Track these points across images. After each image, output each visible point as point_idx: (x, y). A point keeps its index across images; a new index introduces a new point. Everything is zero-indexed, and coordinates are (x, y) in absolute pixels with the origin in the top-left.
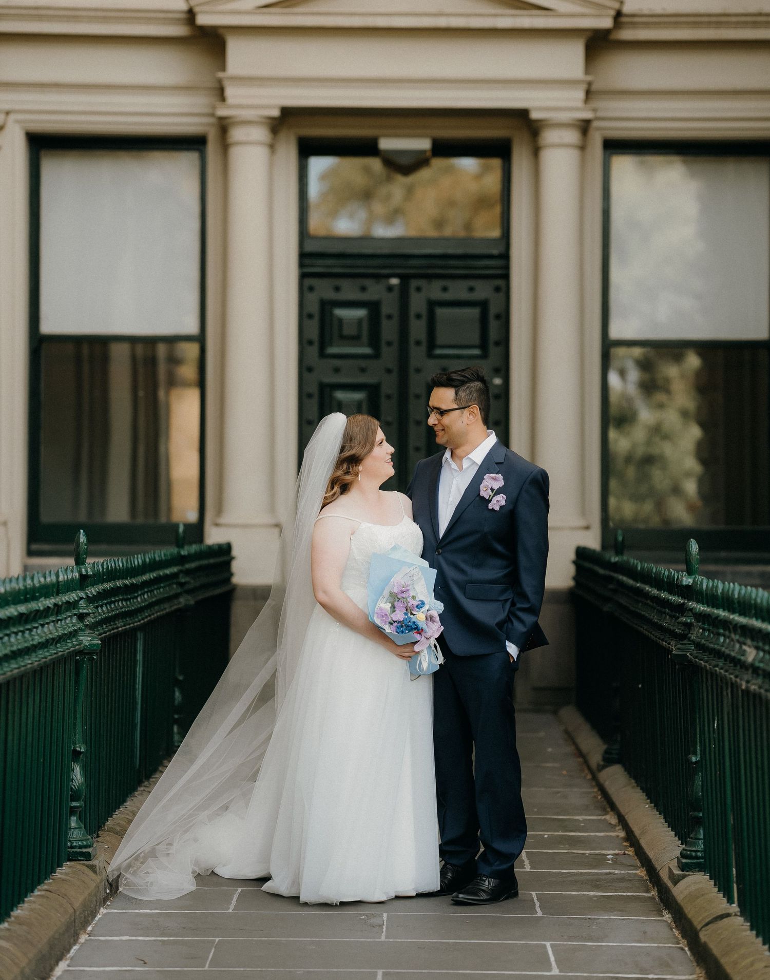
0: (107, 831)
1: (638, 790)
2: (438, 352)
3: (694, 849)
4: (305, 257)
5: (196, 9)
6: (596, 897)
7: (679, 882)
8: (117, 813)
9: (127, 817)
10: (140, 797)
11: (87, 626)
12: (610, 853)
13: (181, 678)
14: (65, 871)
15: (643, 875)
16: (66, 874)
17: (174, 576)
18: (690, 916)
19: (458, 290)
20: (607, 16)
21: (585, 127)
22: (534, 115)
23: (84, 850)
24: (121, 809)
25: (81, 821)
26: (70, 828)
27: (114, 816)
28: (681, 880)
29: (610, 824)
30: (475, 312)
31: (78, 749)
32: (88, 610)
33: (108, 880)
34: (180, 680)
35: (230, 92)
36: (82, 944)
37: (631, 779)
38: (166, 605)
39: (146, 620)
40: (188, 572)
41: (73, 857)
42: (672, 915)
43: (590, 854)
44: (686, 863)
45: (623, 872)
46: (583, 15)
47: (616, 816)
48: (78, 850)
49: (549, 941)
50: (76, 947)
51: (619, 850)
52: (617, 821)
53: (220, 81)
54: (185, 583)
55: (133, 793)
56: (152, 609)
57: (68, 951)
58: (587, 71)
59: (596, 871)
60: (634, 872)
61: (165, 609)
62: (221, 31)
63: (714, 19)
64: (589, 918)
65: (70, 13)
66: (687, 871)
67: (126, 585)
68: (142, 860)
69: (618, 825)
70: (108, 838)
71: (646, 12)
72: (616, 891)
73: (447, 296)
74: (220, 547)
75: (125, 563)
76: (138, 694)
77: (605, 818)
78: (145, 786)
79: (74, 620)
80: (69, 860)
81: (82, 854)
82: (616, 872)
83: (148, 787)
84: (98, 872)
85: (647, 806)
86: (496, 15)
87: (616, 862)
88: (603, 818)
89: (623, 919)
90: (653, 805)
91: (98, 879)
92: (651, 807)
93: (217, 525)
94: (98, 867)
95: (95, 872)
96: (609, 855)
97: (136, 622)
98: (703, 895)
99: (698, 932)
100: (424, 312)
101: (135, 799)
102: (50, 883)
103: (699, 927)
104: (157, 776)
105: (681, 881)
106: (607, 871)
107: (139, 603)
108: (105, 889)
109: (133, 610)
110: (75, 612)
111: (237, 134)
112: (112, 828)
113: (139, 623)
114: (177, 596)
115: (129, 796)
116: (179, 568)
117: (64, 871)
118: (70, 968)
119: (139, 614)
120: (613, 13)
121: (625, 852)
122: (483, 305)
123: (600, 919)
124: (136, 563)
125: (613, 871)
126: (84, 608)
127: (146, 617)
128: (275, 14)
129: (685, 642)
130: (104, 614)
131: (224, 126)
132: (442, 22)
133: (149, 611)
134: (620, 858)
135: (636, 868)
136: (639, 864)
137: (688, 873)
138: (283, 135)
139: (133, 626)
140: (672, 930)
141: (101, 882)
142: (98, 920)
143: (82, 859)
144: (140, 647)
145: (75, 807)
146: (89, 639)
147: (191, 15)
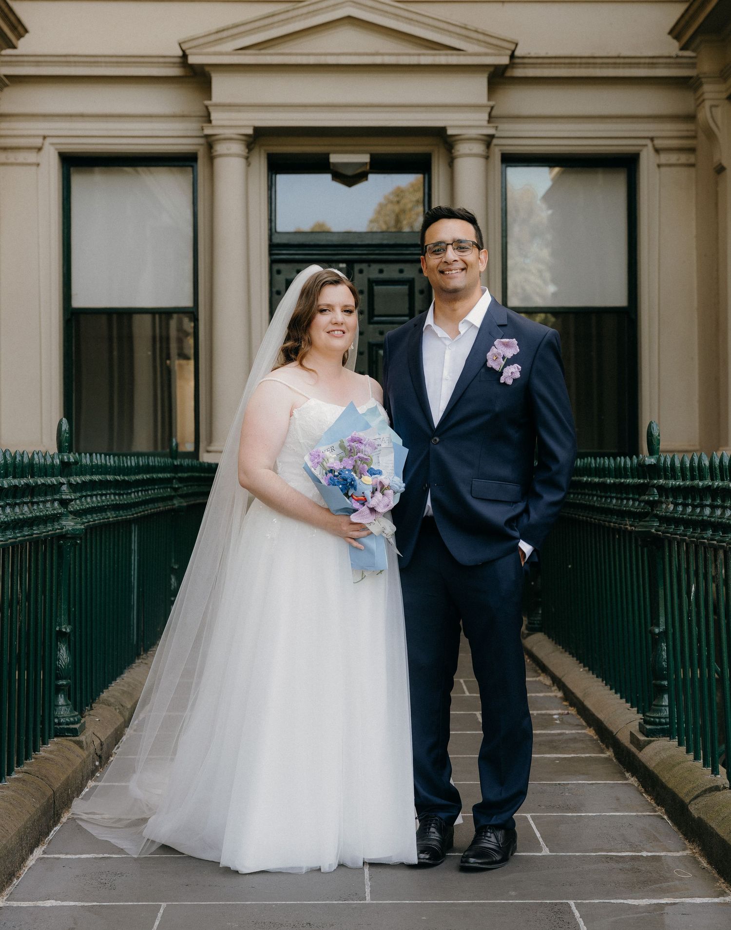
0: (102, 703)
1: (567, 654)
2: (376, 319)
3: (657, 715)
4: (273, 247)
5: (188, 52)
6: (558, 759)
7: (644, 747)
8: (113, 685)
9: (122, 688)
10: (137, 669)
11: (71, 512)
12: (555, 713)
13: (176, 567)
14: (50, 749)
15: (592, 735)
16: (51, 752)
17: (169, 481)
18: (670, 785)
19: (391, 271)
20: (506, 55)
21: (488, 141)
22: (450, 132)
23: (72, 726)
24: (118, 681)
25: (69, 699)
26: (58, 706)
27: (110, 688)
28: (647, 745)
29: (545, 684)
30: (405, 288)
31: (64, 630)
32: (71, 497)
33: (96, 754)
34: (175, 569)
35: (214, 116)
36: (64, 823)
37: (556, 645)
38: (161, 504)
39: (139, 514)
40: (181, 480)
41: (60, 733)
42: (637, 778)
43: (538, 714)
44: (650, 729)
45: (574, 732)
46: (486, 54)
47: (549, 678)
48: (66, 727)
49: (529, 813)
50: (57, 828)
51: (562, 710)
52: (551, 682)
53: (207, 107)
54: (179, 488)
55: (130, 665)
56: (146, 506)
57: (48, 834)
58: (490, 98)
59: (549, 732)
60: (583, 731)
61: (159, 507)
62: (207, 69)
63: (584, 61)
64: (559, 784)
65: (92, 59)
66: (652, 737)
67: (117, 481)
68: (135, 728)
69: (552, 685)
70: (100, 711)
71: (533, 55)
72: (574, 752)
73: (384, 276)
74: (210, 465)
75: (117, 461)
76: (134, 580)
77: (539, 680)
78: (143, 658)
79: (56, 504)
80: (56, 736)
81: (69, 730)
82: (567, 732)
83: (145, 659)
84: (85, 746)
85: (581, 670)
86: (419, 55)
87: (563, 724)
88: (537, 679)
89: (592, 784)
90: (587, 668)
91: (84, 754)
92: (585, 670)
93: (208, 452)
94: (84, 743)
95: (81, 747)
96: (555, 714)
97: (130, 515)
98: (679, 764)
99: (687, 806)
100: (366, 289)
101: (132, 670)
102: (32, 763)
103: (687, 800)
104: (154, 649)
105: (647, 747)
106: (559, 731)
107: (132, 499)
108: (94, 762)
109: (124, 504)
110: (57, 497)
111: (220, 148)
112: (107, 700)
113: (132, 516)
114: (171, 498)
115: (127, 668)
116: (173, 475)
117: (48, 749)
118: (45, 856)
119: (133, 509)
120: (509, 52)
121: (568, 712)
122: (410, 283)
123: (570, 785)
124: (129, 463)
125: (564, 731)
126: (66, 493)
127: (140, 512)
128: (250, 55)
129: (647, 519)
130: (93, 503)
131: (210, 142)
132: (378, 60)
133: (143, 507)
134: (566, 718)
135: (583, 728)
136: (584, 724)
137: (653, 739)
138: (256, 152)
139: (125, 518)
140: (642, 795)
141: (88, 756)
142: (85, 795)
143: (69, 735)
144: (135, 538)
145: (62, 685)
146: (72, 524)
147: (185, 56)
